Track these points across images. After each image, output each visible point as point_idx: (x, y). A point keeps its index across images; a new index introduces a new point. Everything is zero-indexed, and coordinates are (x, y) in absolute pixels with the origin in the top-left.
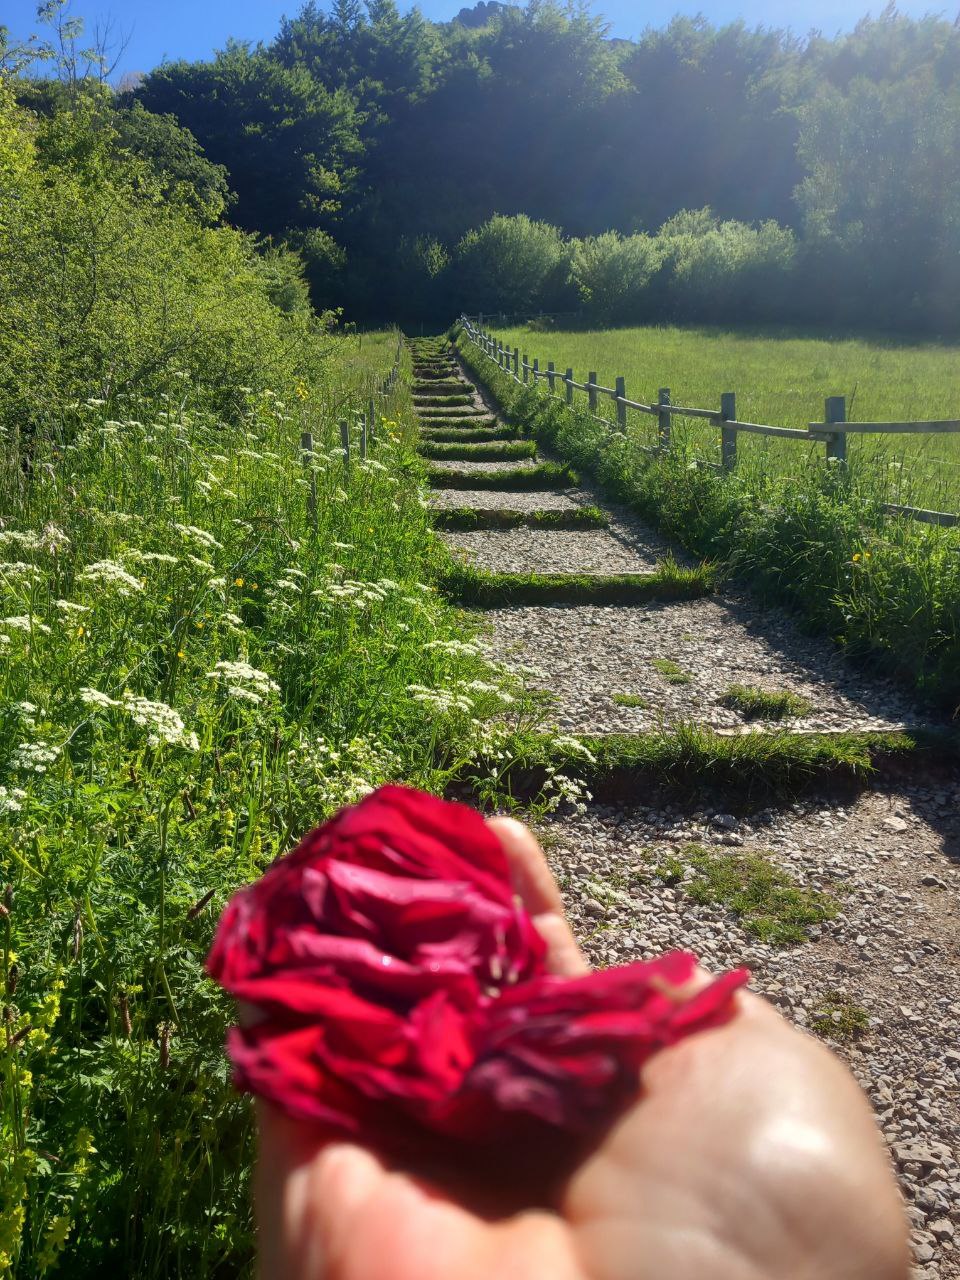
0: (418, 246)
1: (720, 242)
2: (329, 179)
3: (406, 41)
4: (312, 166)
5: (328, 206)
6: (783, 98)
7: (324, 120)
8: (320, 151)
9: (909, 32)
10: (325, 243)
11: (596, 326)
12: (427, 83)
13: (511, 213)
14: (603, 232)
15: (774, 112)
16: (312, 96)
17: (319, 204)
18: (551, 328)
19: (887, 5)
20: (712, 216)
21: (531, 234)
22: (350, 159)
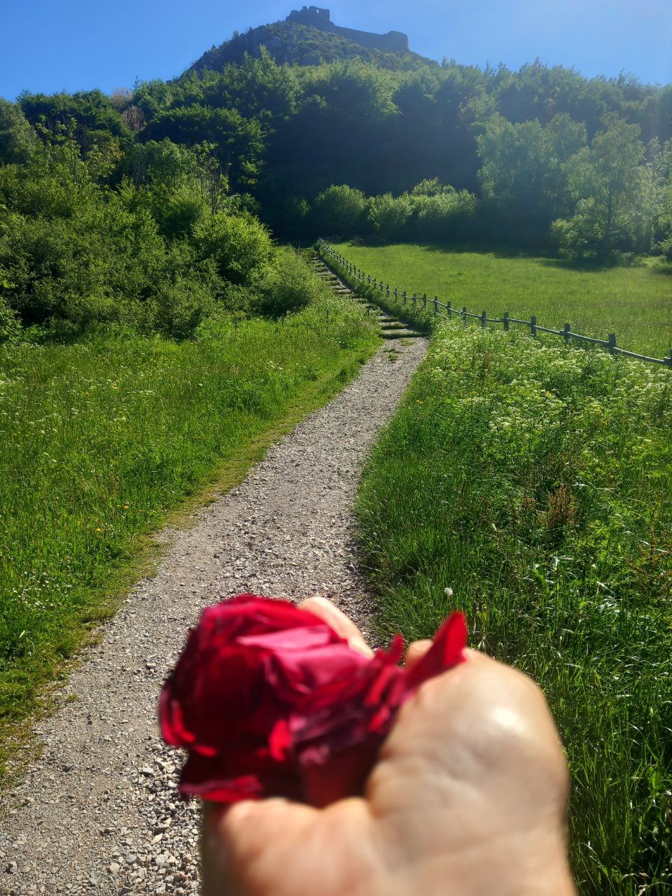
0: (295, 201)
1: (440, 202)
2: (251, 167)
3: (282, 87)
4: (242, 161)
5: (252, 182)
6: (477, 116)
7: (247, 137)
8: (246, 153)
9: (545, 77)
10: (252, 200)
11: (383, 244)
12: (293, 109)
13: (339, 184)
14: (385, 193)
15: (472, 125)
16: (241, 125)
17: (247, 181)
18: (361, 244)
19: (535, 60)
20: (439, 182)
21: (350, 194)
22: (259, 156)
